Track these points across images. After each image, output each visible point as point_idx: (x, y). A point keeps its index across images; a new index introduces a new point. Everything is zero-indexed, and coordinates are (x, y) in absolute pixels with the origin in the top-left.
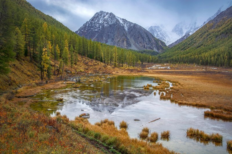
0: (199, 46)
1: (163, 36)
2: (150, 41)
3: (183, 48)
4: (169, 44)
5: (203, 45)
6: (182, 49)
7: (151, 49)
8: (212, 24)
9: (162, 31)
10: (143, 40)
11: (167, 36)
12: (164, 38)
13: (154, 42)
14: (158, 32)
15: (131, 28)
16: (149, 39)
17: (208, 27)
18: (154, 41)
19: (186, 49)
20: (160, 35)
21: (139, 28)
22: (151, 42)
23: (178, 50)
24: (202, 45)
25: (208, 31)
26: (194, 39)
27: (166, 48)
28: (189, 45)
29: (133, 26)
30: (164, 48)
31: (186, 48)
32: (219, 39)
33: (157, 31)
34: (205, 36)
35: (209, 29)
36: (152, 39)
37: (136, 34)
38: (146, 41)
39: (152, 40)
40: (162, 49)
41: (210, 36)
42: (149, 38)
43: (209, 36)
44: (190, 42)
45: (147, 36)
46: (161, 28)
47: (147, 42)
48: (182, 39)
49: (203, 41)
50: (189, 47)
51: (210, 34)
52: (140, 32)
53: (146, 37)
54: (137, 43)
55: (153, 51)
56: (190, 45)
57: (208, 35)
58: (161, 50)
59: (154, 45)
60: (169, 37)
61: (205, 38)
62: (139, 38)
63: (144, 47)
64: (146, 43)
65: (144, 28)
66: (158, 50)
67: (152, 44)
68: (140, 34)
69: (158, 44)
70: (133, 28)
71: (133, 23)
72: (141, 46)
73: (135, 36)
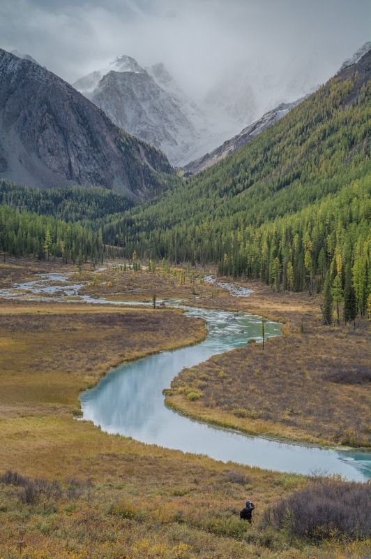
0: (287, 183)
1: (166, 120)
2: (95, 144)
3: (228, 185)
4: (192, 159)
5: (302, 177)
6: (226, 191)
7: (102, 182)
8: (348, 83)
9: (162, 96)
10: (66, 140)
11: (183, 120)
12: (169, 131)
13: (116, 151)
14: (144, 100)
15: (9, 79)
16: (91, 138)
17: (333, 94)
18: (113, 146)
19: (238, 192)
20: (150, 116)
21: (47, 82)
22: (99, 151)
23: (208, 196)
24: (298, 176)
25: (329, 115)
26: (276, 149)
27: (169, 179)
28: (253, 172)
29: (19, 71)
30: (162, 178)
31: (239, 186)
32: (357, 157)
33: (138, 95)
34: (316, 137)
35: (336, 107)
36: (103, 138)
37: (30, 113)
38: (79, 144)
39: (105, 142)
40: (151, 183)
41: (332, 137)
42: (90, 134)
43: (329, 138)
44: (258, 160)
45: (84, 121)
46: (156, 81)
47: (83, 152)
48: (244, 136)
49: (302, 161)
50: (252, 183)
51: (333, 130)
52: (48, 104)
53: (77, 128)
54: (34, 155)
55: (108, 191)
56: (256, 175)
57: (325, 135)
58: (145, 189)
59: (114, 167)
60: (189, 126)
61: (313, 146)
62: (47, 131)
63: (70, 175)
64: (79, 157)
65: (68, 86)
66: (134, 185)
67: (104, 159)
68: (49, 111)
69: (134, 160)
70: (18, 81)
71: (17, 59)
72: (55, 167)
73: (25, 119)
